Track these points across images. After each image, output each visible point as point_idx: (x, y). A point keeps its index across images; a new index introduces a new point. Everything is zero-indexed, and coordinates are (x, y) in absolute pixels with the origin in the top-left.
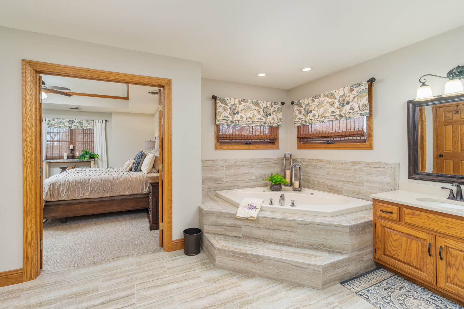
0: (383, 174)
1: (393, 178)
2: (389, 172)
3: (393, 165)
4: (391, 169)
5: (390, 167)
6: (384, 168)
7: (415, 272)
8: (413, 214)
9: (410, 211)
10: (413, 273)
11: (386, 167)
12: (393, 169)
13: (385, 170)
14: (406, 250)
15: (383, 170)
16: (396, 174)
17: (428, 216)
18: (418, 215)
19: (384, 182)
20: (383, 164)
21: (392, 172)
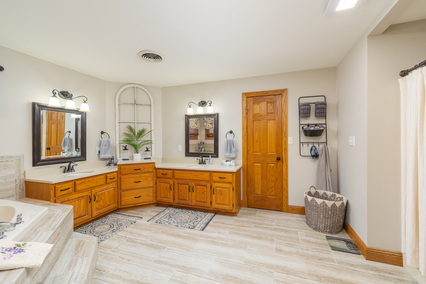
0: (5, 168)
1: (18, 169)
2: (14, 165)
3: (18, 157)
4: (16, 161)
5: (14, 159)
6: (8, 161)
7: (83, 219)
8: (82, 183)
9: (80, 182)
10: (81, 220)
11: (10, 160)
12: (18, 161)
13: (9, 163)
14: (78, 209)
15: (6, 163)
16: (21, 165)
17: (88, 180)
18: (84, 182)
19: (7, 175)
20: (7, 157)
21: (17, 163)
